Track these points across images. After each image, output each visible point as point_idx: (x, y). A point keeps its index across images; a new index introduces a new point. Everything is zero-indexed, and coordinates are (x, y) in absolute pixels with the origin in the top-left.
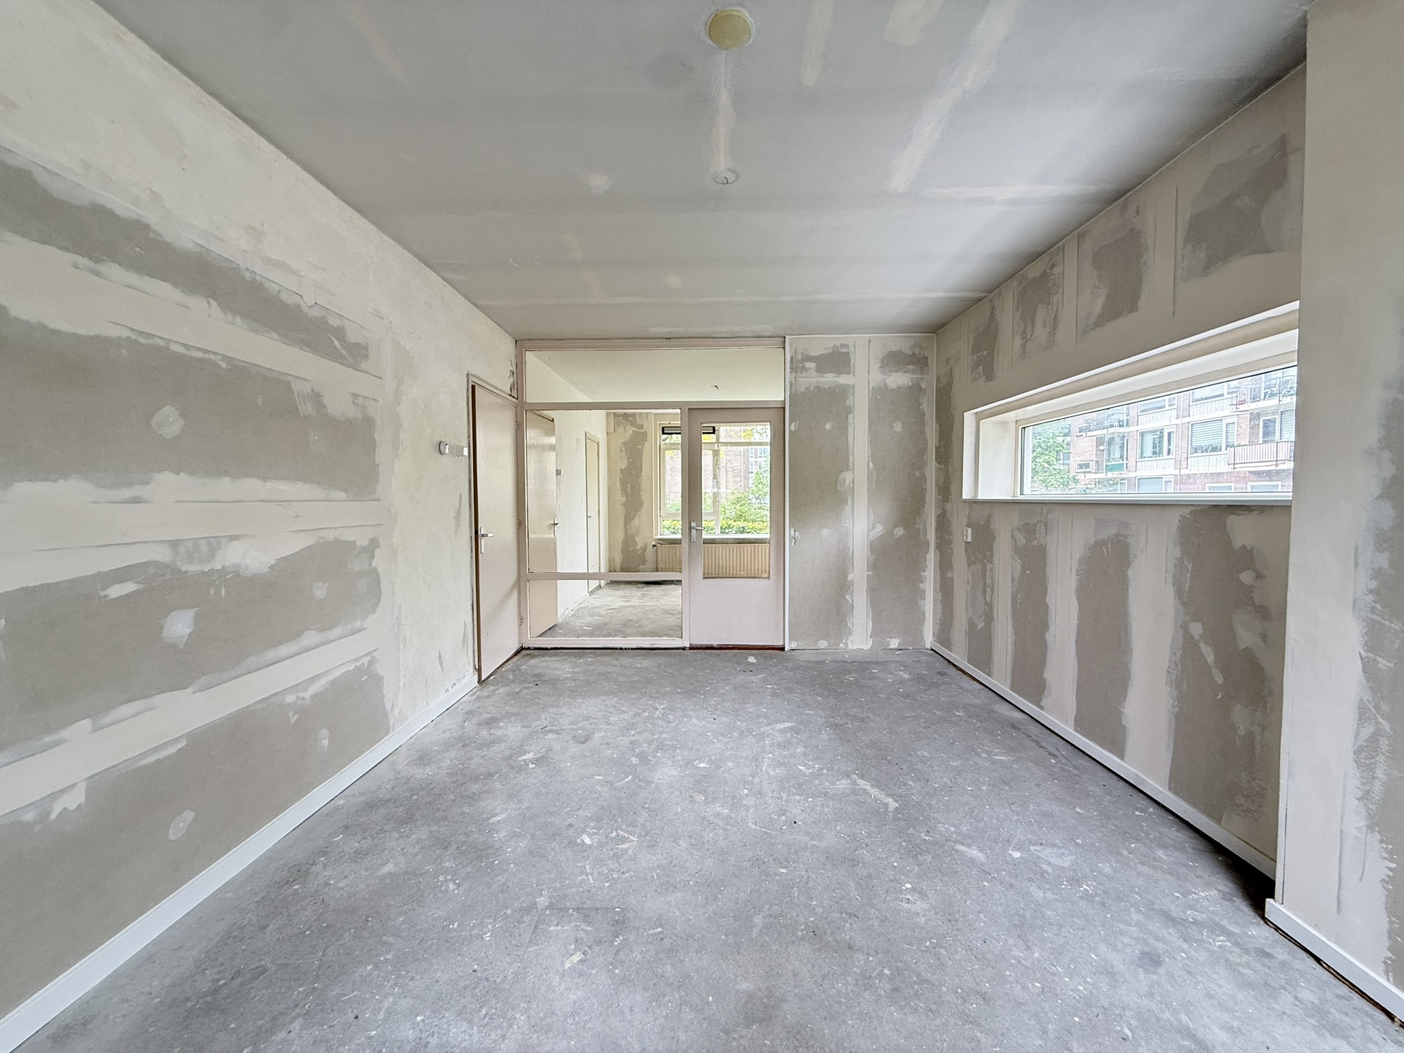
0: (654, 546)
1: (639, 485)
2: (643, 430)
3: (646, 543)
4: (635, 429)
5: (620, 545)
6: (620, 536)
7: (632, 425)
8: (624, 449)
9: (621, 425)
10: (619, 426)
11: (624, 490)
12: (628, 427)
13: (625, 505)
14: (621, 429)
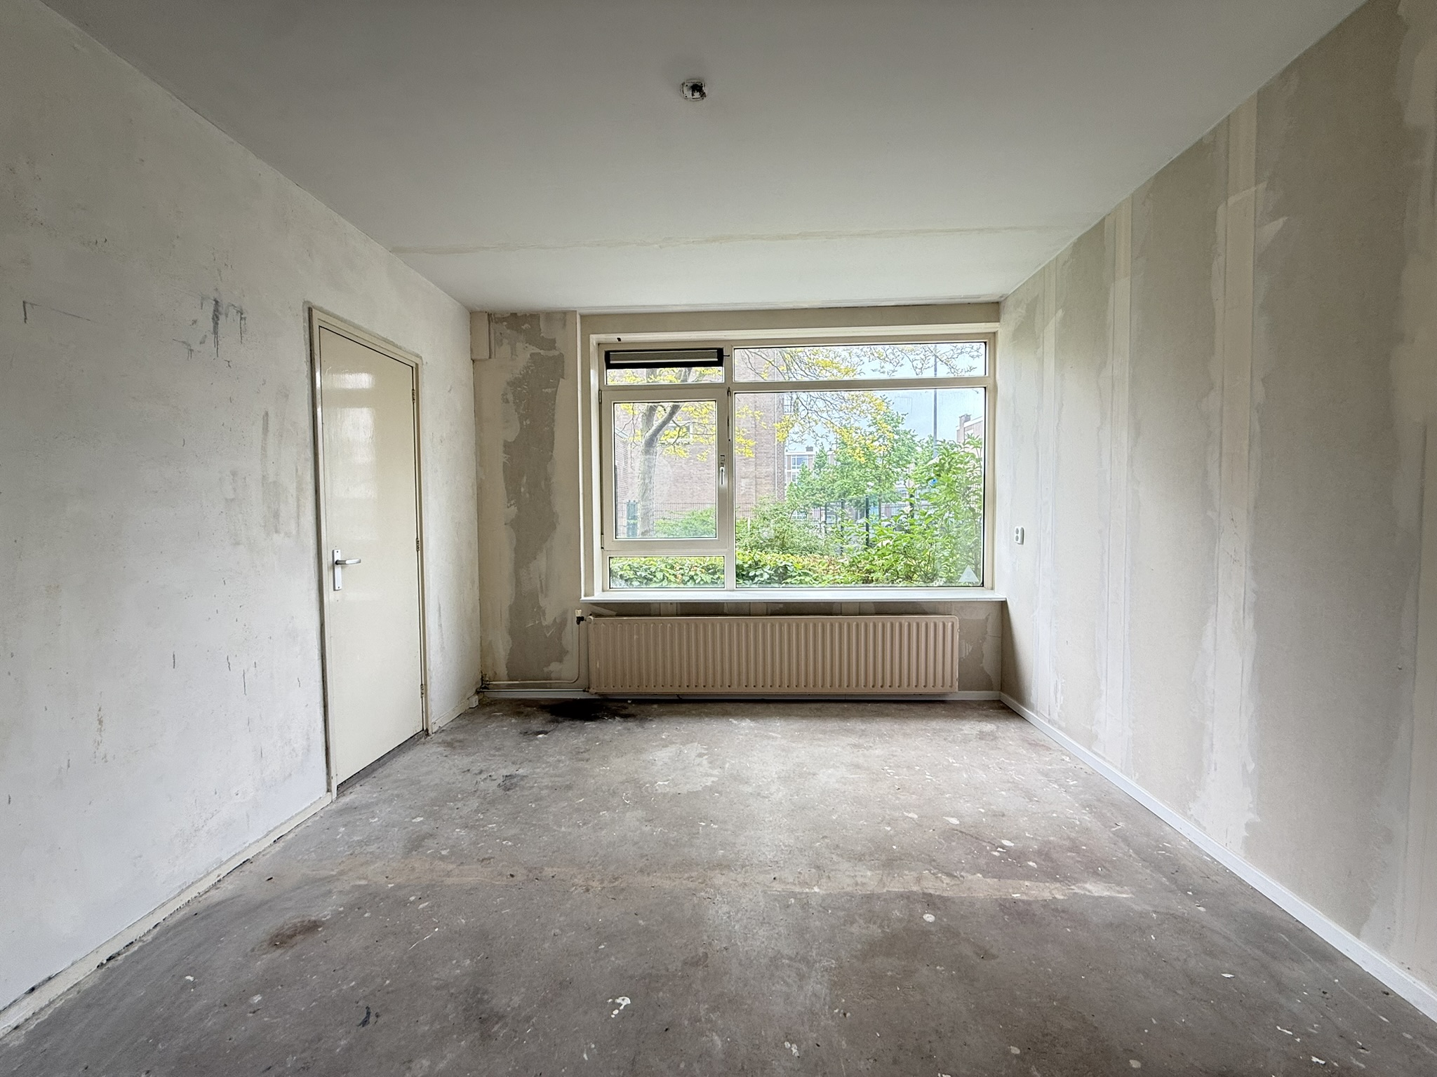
0: (580, 619)
1: (548, 479)
2: (556, 353)
3: (565, 612)
4: (537, 350)
5: (506, 615)
6: (504, 596)
7: (529, 342)
8: (510, 397)
9: (505, 341)
10: (500, 343)
11: (513, 493)
12: (519, 346)
13: (515, 524)
14: (505, 350)
